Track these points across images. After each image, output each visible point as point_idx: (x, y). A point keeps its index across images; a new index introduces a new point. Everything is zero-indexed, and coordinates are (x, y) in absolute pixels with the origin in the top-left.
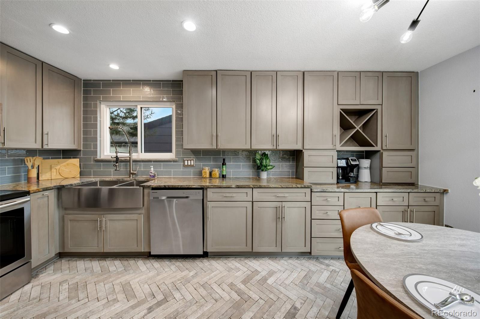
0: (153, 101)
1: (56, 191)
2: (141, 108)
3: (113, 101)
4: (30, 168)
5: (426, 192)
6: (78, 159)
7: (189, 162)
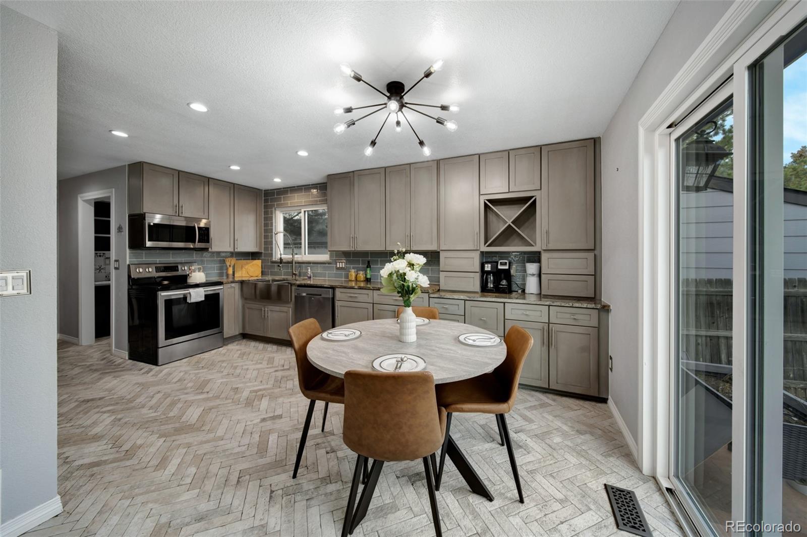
0: (312, 204)
1: (240, 284)
2: (305, 211)
3: (284, 207)
4: (228, 266)
5: (574, 306)
6: (261, 261)
7: (341, 263)
